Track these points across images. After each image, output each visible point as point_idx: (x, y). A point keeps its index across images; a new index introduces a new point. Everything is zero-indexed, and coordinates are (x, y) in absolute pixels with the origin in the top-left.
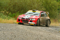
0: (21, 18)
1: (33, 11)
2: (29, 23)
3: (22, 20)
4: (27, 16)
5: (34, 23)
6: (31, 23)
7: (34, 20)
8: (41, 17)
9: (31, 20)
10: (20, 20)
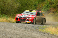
0: (19, 17)
1: (30, 10)
2: (26, 21)
3: (19, 19)
4: (24, 15)
5: (31, 22)
6: (27, 21)
7: (31, 18)
8: (37, 17)
9: (27, 18)
10: (17, 18)
